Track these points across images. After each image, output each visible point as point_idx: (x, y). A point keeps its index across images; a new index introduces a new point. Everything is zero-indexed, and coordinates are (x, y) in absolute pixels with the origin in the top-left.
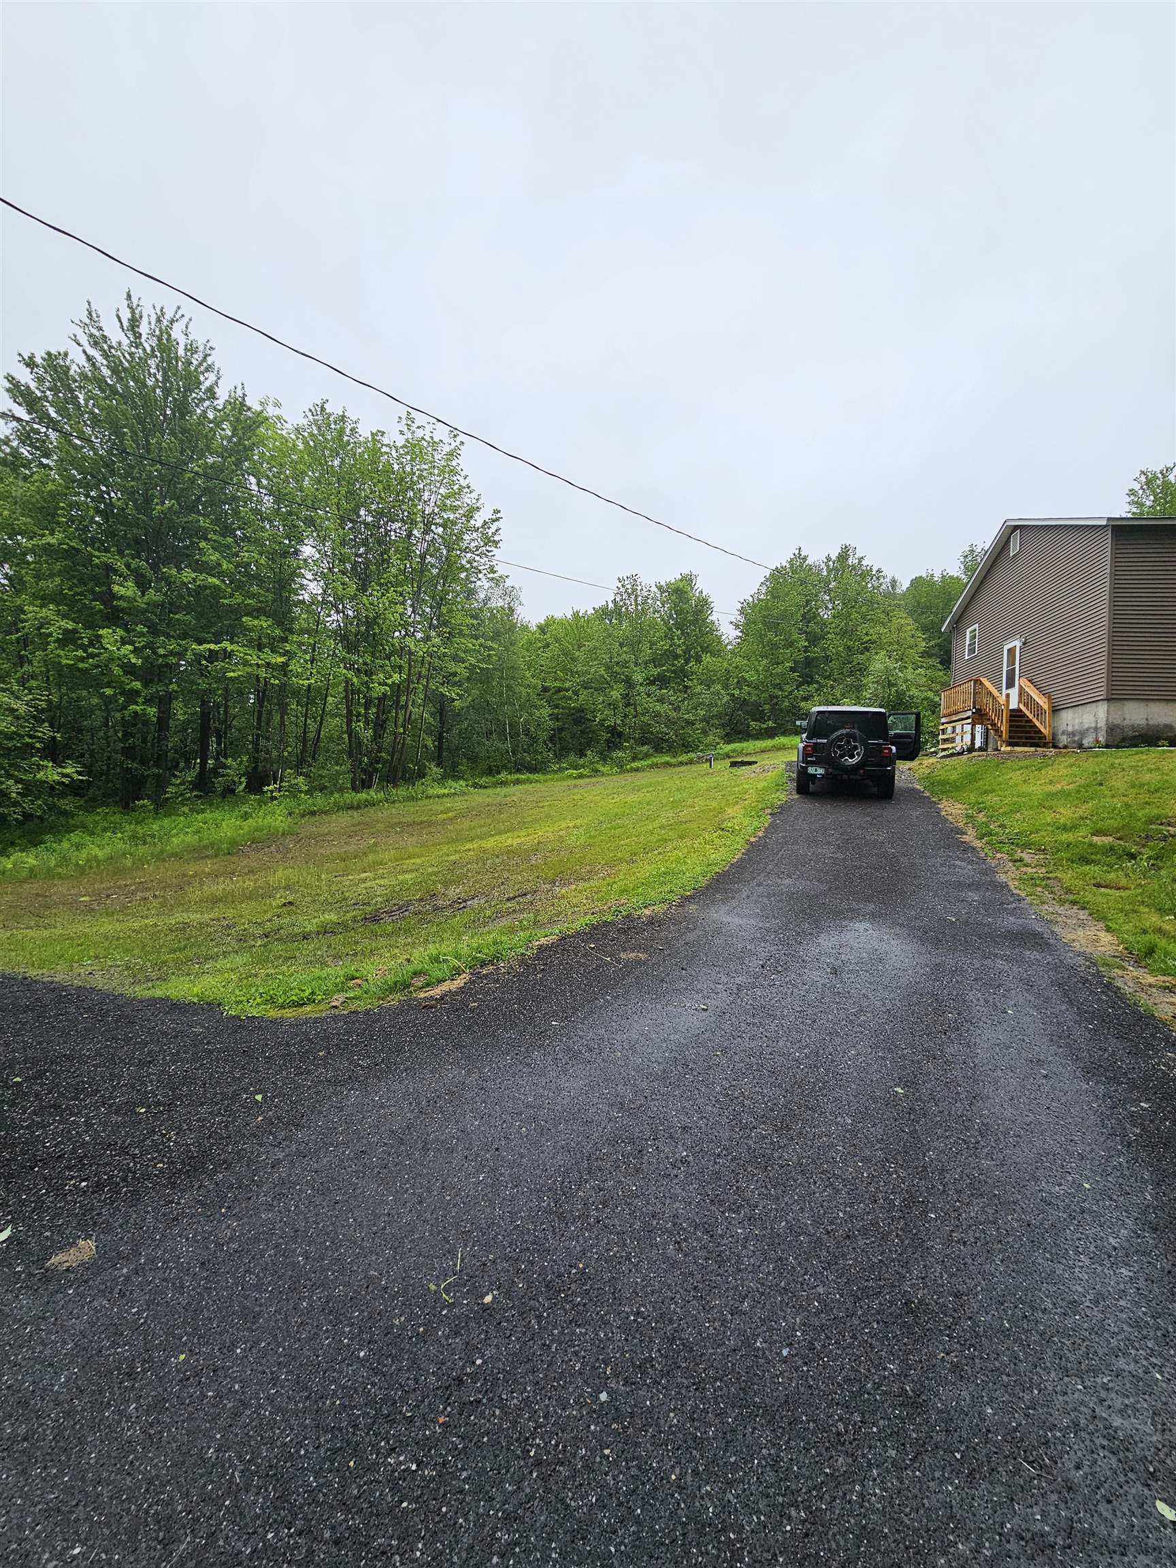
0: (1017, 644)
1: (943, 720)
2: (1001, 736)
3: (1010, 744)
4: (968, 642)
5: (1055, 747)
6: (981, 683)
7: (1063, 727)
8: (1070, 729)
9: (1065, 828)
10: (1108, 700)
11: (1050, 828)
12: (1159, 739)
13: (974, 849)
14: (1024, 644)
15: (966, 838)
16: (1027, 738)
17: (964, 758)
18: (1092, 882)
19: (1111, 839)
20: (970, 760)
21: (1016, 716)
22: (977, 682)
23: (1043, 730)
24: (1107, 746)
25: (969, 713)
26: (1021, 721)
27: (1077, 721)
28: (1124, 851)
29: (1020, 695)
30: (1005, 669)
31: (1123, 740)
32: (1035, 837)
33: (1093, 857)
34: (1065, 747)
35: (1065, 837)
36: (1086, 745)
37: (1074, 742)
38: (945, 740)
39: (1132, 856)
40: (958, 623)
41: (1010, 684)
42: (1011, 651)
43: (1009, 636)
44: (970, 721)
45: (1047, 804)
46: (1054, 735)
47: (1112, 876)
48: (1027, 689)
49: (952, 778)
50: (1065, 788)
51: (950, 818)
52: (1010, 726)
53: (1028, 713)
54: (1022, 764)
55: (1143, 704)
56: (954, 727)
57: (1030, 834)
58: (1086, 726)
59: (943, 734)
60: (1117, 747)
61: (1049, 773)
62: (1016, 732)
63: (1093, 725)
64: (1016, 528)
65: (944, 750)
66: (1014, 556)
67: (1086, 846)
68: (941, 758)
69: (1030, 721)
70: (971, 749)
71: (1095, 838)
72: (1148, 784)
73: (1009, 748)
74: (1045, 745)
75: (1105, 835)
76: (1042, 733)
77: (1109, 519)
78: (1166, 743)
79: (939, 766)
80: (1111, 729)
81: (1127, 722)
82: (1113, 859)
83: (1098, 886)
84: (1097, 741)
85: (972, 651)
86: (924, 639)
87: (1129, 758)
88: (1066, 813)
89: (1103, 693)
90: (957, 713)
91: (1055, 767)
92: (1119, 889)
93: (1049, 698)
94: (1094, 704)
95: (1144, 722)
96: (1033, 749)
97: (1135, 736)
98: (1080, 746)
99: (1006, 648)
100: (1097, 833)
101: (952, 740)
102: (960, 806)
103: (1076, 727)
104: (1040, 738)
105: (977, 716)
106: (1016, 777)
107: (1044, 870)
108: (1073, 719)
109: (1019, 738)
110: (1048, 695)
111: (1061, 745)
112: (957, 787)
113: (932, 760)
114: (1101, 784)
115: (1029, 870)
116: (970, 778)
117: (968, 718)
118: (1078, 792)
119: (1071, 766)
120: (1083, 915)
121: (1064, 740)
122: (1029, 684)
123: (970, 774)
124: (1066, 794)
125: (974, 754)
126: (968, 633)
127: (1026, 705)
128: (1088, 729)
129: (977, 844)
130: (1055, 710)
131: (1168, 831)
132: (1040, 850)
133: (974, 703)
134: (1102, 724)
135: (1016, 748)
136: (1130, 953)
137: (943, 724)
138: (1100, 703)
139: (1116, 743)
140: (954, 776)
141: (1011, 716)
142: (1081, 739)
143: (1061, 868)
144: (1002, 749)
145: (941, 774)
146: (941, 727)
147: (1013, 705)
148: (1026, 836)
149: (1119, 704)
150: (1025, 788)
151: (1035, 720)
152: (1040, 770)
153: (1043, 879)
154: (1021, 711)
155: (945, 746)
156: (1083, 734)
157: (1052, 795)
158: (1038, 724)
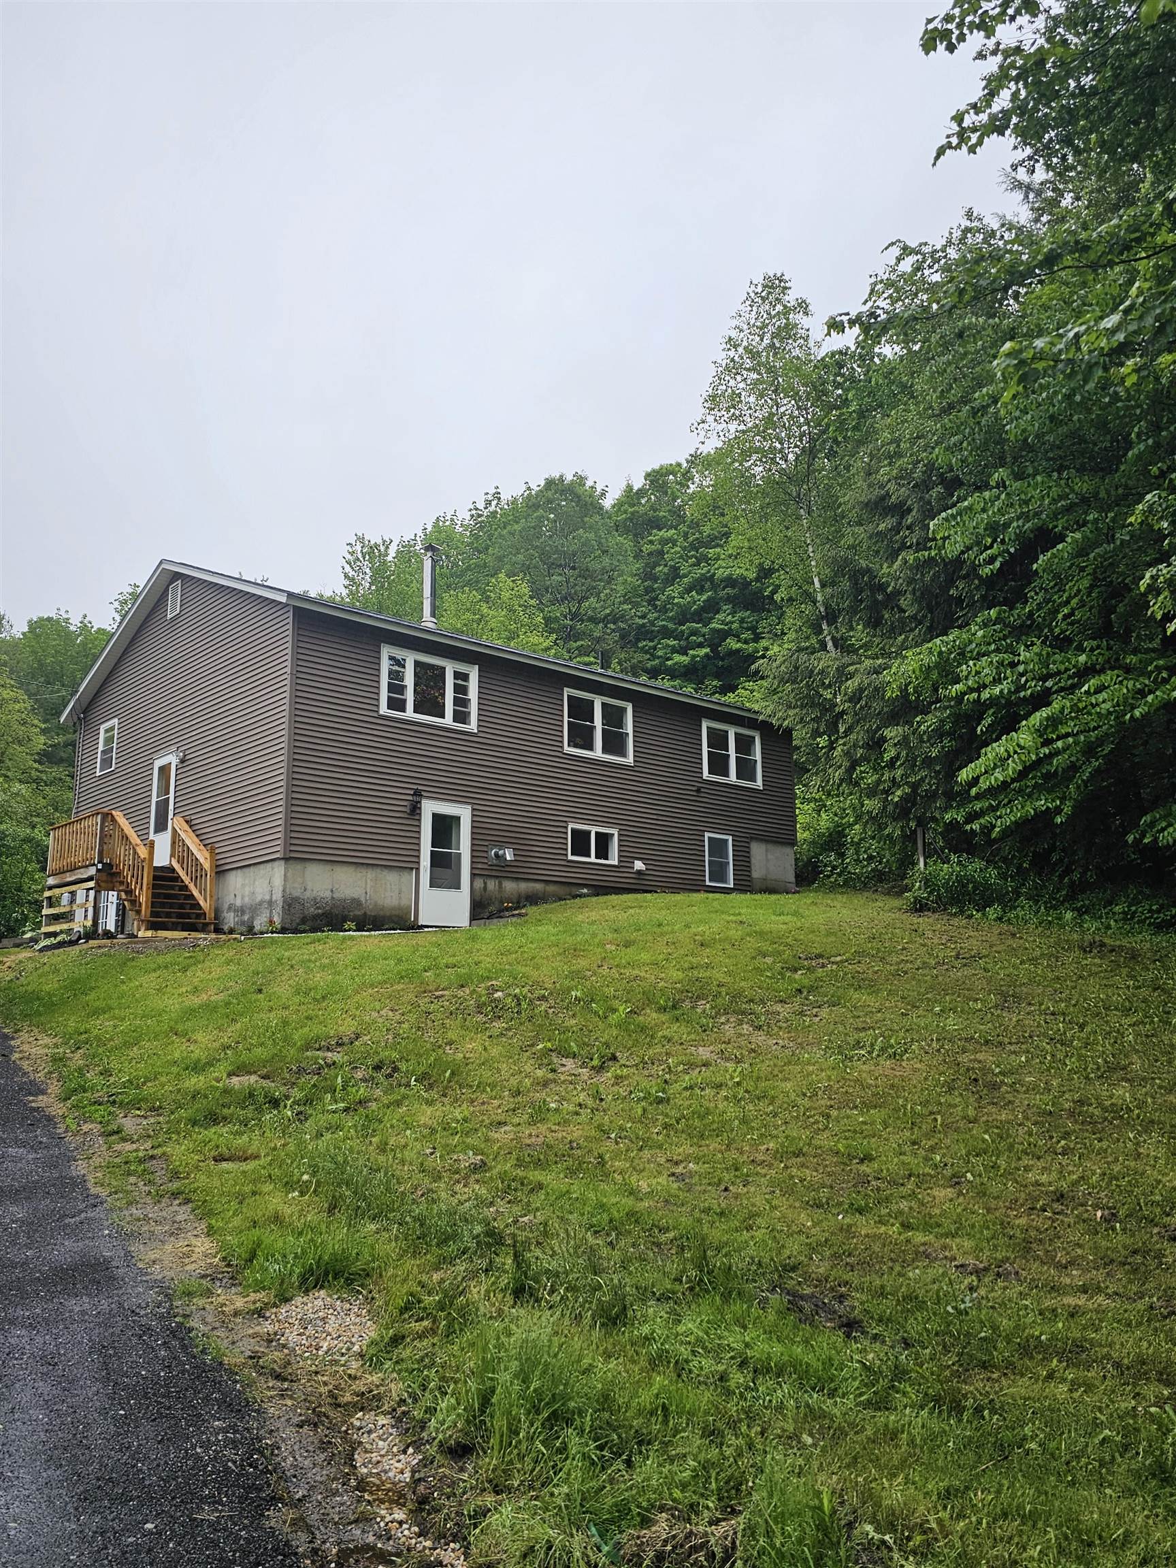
0: (172, 759)
1: (51, 881)
2: (138, 912)
3: (154, 926)
4: (101, 748)
5: (218, 930)
6: (113, 820)
7: (229, 899)
8: (238, 903)
9: (197, 1067)
10: (286, 859)
11: (175, 1069)
12: (345, 919)
13: (50, 1119)
14: (182, 761)
15: (42, 1101)
16: (180, 916)
17: (74, 951)
18: (213, 1153)
19: (253, 1078)
20: (82, 954)
21: (164, 878)
22: (108, 817)
23: (202, 903)
24: (283, 930)
25: (92, 871)
26: (172, 888)
27: (247, 890)
28: (266, 1097)
29: (173, 843)
30: (154, 799)
31: (304, 920)
32: (149, 1089)
33: (226, 1111)
34: (231, 931)
35: (195, 1082)
36: (257, 928)
37: (243, 923)
38: (56, 918)
39: (275, 1103)
40: (87, 713)
41: (161, 826)
42: (164, 770)
43: (160, 747)
44: (91, 884)
45: (180, 1028)
46: (217, 912)
47: (242, 1140)
48: (183, 835)
49: (47, 988)
50: (212, 998)
51: (25, 1065)
52: (154, 895)
53: (182, 874)
54: (160, 960)
55: (328, 867)
56: (73, 894)
57: (144, 1083)
58: (259, 898)
59: (51, 906)
60: (295, 931)
61: (198, 975)
62: (163, 905)
63: (267, 897)
64: (177, 576)
65: (48, 935)
66: (173, 619)
67: (217, 1095)
68: (41, 950)
69: (186, 888)
70: (91, 934)
71: (235, 1080)
72: (315, 988)
73: (149, 933)
74: (204, 929)
75: (250, 1073)
76: (200, 908)
77: (290, 595)
78: (353, 926)
79: (30, 966)
80: (290, 903)
81: (308, 894)
82: (249, 1112)
83: (219, 1159)
84: (271, 922)
85: (107, 762)
86: (44, 731)
87: (305, 947)
88: (204, 1041)
89: (278, 850)
90: (73, 869)
91: (207, 963)
92: (245, 1160)
93: (212, 851)
94: (269, 865)
95: (328, 894)
96: (185, 934)
97: (318, 915)
98: (250, 931)
99: (158, 764)
100: (239, 1070)
101: (67, 917)
102: (47, 1040)
103: (247, 900)
104: (198, 916)
105: (104, 876)
106: (149, 981)
107: (148, 1145)
108: (243, 885)
109: (168, 915)
110: (210, 847)
111: (226, 928)
112: (53, 1004)
113: (24, 954)
114: (260, 991)
115: (128, 1147)
116: (77, 987)
117: (90, 879)
118: (228, 1004)
119: (228, 962)
120: (183, 1213)
121: (230, 920)
122: (186, 827)
123: (77, 981)
124: (211, 1008)
125: (92, 943)
126: (102, 731)
127: (181, 861)
128: (261, 903)
129: (58, 1109)
130: (220, 872)
131: (324, 1059)
132: (153, 1109)
133: (101, 853)
134: (278, 896)
135: (163, 934)
136: (229, 1265)
137: (50, 888)
138: (276, 863)
139: (294, 925)
140: (50, 985)
141: (155, 878)
142: (252, 919)
143: (174, 1137)
144: (141, 934)
145: (30, 982)
146: (47, 894)
147: (162, 857)
148: (138, 1087)
149: (299, 866)
150: (158, 1003)
151: (192, 886)
152: (185, 970)
153: (141, 1161)
154: (173, 870)
155: (51, 929)
156: (255, 909)
157: (190, 1013)
158: (196, 893)
